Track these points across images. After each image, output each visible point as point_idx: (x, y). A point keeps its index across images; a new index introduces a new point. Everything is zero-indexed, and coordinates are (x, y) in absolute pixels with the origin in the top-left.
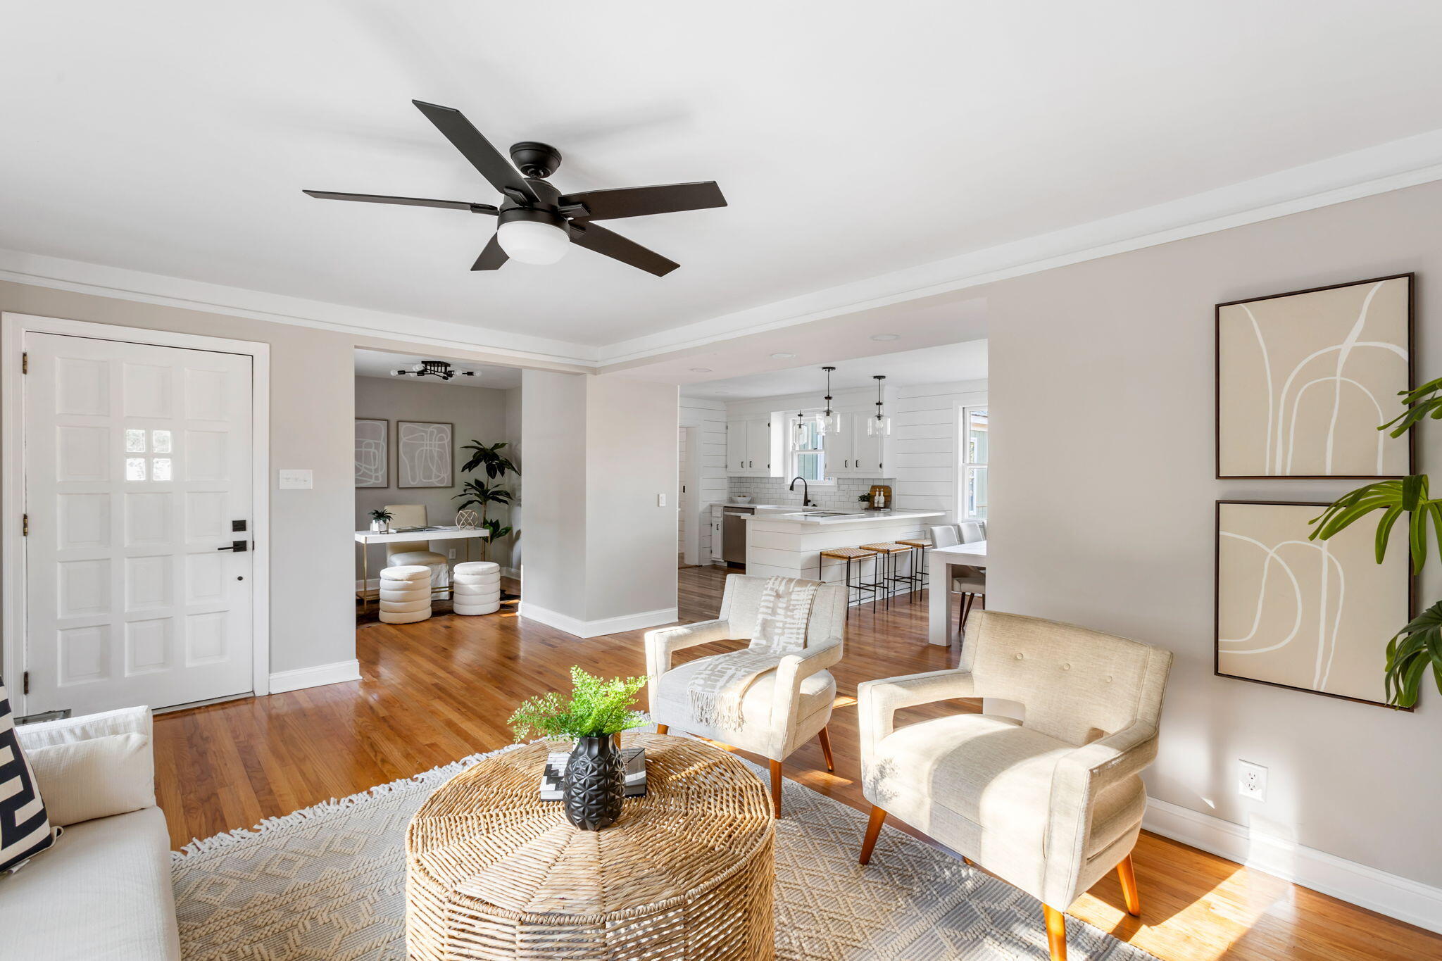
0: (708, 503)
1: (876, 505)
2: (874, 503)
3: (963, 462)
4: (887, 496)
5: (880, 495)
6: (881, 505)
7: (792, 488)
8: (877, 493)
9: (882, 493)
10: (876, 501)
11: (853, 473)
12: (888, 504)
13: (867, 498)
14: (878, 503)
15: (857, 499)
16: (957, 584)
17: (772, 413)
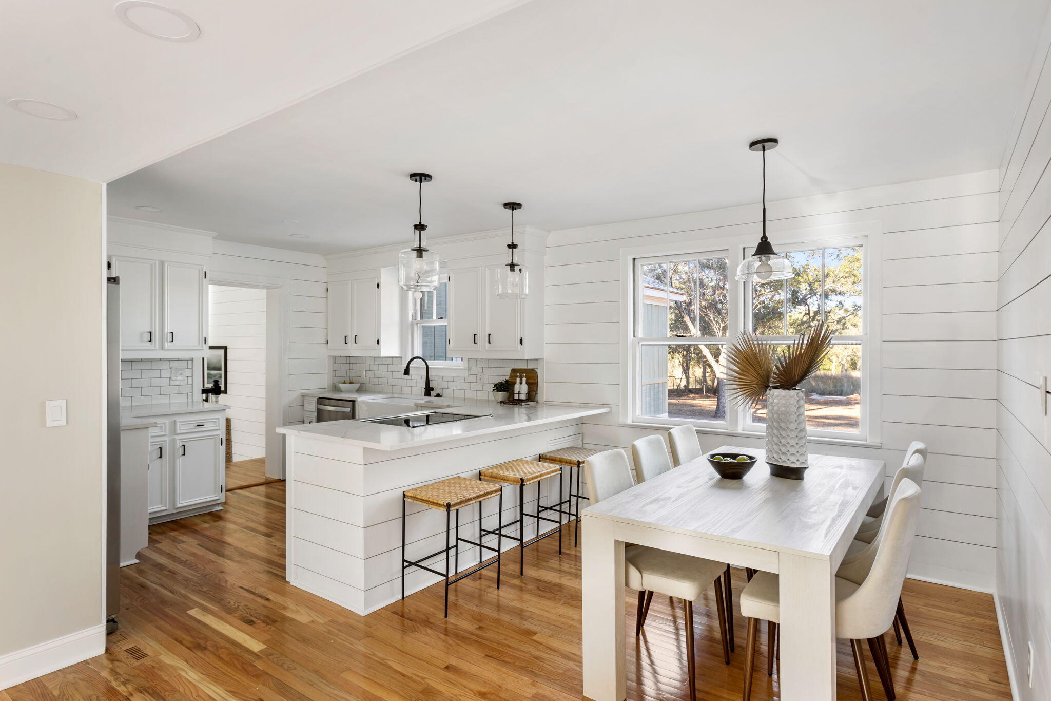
0: (298, 393)
1: (516, 397)
2: (514, 393)
3: (634, 337)
4: (532, 384)
5: (521, 383)
6: (523, 397)
7: (407, 372)
8: (518, 380)
9: (524, 380)
10: (516, 391)
11: (483, 351)
12: (532, 396)
13: (505, 387)
14: (519, 394)
15: (491, 387)
16: (634, 572)
17: (382, 270)
